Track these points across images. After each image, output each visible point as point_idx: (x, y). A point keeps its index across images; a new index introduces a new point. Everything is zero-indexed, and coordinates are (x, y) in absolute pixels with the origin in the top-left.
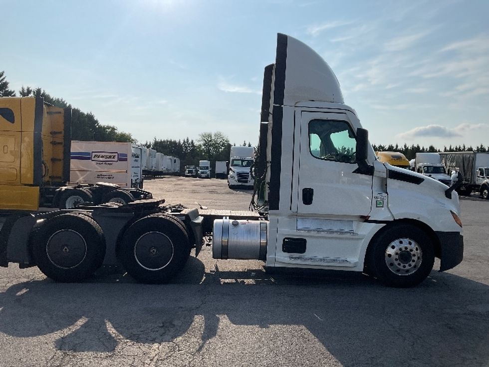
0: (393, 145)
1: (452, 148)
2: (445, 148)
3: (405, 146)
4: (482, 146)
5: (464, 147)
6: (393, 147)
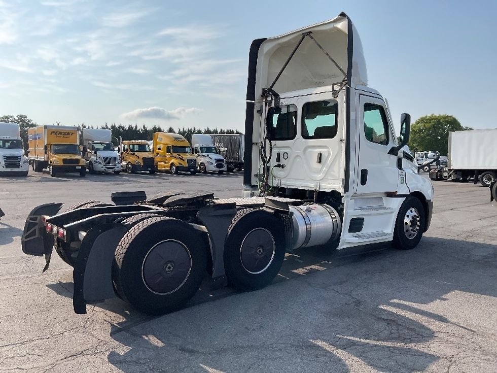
0: (132, 126)
1: (185, 130)
2: (179, 130)
3: (144, 127)
4: (208, 129)
5: (194, 129)
6: (132, 128)
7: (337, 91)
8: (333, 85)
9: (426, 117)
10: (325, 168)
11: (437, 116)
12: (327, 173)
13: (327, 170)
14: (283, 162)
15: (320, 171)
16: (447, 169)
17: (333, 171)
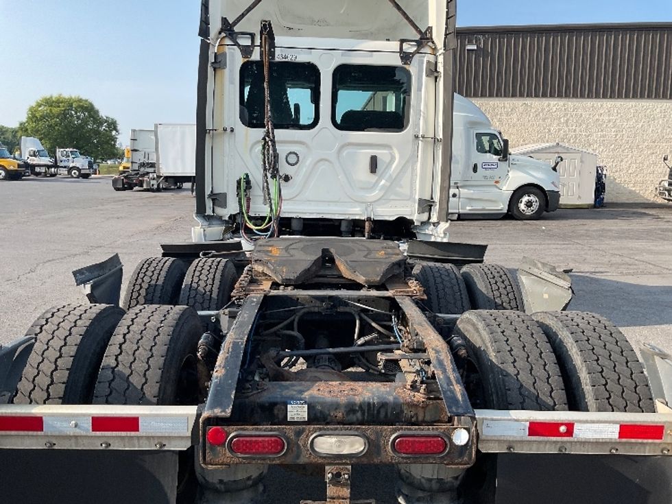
7: (411, 53)
8: (402, 41)
9: (51, 97)
10: (383, 182)
11: (67, 97)
12: (387, 190)
13: (388, 184)
14: (284, 169)
15: (374, 186)
16: (155, 176)
17: (401, 187)
